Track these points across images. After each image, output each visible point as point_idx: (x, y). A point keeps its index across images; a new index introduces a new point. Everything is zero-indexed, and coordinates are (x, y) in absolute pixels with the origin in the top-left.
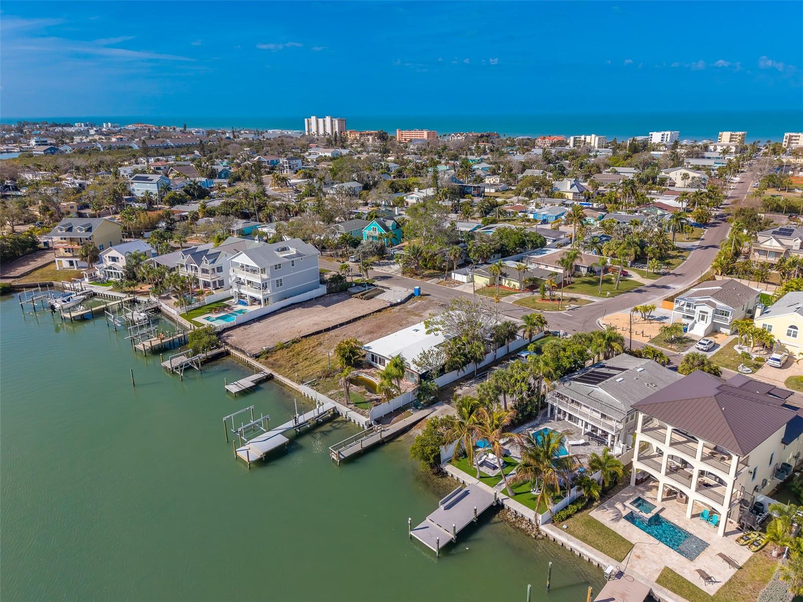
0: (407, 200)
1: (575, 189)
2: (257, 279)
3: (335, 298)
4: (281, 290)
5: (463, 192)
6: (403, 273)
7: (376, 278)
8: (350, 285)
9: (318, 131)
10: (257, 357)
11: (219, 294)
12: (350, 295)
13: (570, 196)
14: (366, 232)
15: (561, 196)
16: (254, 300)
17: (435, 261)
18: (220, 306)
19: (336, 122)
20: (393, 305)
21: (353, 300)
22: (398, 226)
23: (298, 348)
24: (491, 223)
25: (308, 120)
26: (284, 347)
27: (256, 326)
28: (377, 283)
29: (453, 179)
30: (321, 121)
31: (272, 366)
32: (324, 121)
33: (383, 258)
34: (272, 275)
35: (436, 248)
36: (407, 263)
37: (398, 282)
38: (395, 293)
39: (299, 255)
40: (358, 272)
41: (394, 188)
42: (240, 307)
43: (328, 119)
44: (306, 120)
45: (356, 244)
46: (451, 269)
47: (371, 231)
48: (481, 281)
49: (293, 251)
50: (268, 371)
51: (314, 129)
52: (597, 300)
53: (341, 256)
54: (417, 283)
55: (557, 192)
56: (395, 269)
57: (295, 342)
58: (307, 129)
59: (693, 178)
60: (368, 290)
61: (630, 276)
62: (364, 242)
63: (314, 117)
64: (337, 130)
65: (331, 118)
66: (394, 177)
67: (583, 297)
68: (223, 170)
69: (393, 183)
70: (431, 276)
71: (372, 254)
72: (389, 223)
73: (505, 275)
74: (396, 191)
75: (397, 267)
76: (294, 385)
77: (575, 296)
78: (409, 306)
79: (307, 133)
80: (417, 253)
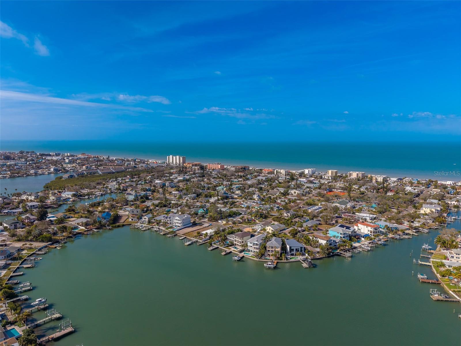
0: (210, 200)
1: (258, 198)
2: (180, 222)
3: (194, 226)
4: (184, 224)
5: (227, 198)
6: (208, 221)
7: (202, 222)
8: (197, 223)
9: (173, 161)
10: (183, 235)
11: (170, 225)
12: (197, 225)
13: (257, 199)
14: (199, 211)
15: (254, 199)
16: (178, 226)
17: (215, 218)
18: (171, 227)
19: (181, 159)
20: (206, 227)
21: (197, 226)
22: (207, 210)
23: (189, 233)
24: (231, 208)
25: (169, 157)
26: (187, 233)
27: (180, 230)
28: (202, 223)
29: (225, 193)
30: (174, 157)
31: (186, 236)
32: (176, 158)
33: (203, 218)
34: (182, 221)
35: (216, 215)
36: (209, 218)
37: (207, 223)
38: (206, 225)
39: (187, 217)
40: (198, 221)
41: (206, 196)
42: (175, 228)
43: (178, 157)
44: (168, 157)
45: (197, 214)
46: (218, 220)
47: (201, 211)
48: (224, 222)
49: (186, 216)
50: (185, 237)
51: (171, 161)
52: (246, 226)
53: (194, 217)
54: (211, 223)
55: (253, 198)
56: (206, 220)
57: (188, 233)
58: (168, 161)
59: (298, 193)
60: (201, 224)
61: (256, 221)
62: (199, 214)
63: (172, 156)
64: (182, 162)
65: (179, 156)
66: (206, 190)
67: (244, 225)
68: (149, 188)
69: (206, 194)
70: (214, 221)
71: (201, 217)
72: (205, 209)
73: (229, 221)
74: (207, 197)
75: (207, 219)
76: (190, 238)
77: (242, 225)
78: (209, 227)
79: (168, 162)
80: (211, 216)
